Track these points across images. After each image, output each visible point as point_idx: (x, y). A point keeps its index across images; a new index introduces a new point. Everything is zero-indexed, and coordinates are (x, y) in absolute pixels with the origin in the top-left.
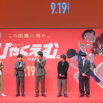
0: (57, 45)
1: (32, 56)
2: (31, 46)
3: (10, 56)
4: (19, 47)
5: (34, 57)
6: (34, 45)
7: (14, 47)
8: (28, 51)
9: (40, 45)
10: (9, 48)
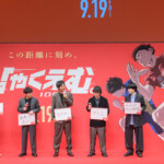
0: (90, 71)
1: (49, 89)
2: (47, 73)
3: (12, 88)
4: (28, 74)
5: (52, 92)
6: (52, 71)
7: (18, 73)
8: (42, 80)
9: (63, 71)
10: (10, 75)
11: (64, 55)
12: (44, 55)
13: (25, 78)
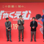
0: (30, 12)
1: (16, 18)
2: (15, 13)
3: (3, 18)
6: (17, 12)
7: (5, 13)
8: (14, 15)
10: (3, 13)
11: (21, 6)
12: (14, 6)
13: (8, 14)
